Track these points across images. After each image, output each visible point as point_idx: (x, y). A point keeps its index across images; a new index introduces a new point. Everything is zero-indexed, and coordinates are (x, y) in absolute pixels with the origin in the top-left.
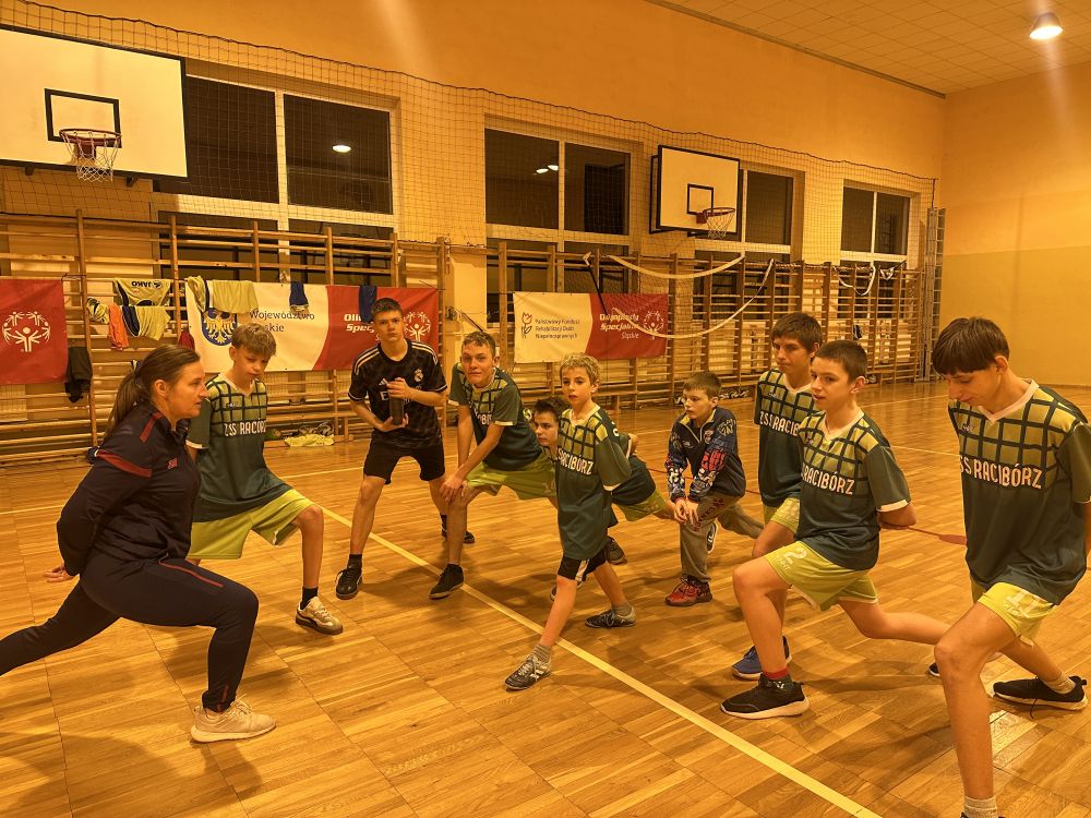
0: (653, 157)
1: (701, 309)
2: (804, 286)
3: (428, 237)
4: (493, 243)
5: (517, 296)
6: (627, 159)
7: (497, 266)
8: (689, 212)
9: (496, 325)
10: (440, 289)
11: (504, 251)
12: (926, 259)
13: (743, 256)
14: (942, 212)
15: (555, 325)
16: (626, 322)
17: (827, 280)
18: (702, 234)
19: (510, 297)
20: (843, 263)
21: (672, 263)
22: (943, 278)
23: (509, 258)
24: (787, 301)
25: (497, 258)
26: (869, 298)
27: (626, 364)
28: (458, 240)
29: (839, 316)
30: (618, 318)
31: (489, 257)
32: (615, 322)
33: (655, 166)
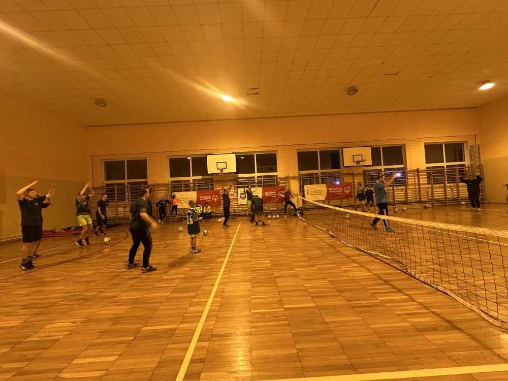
2: (408, 176)
3: (285, 176)
4: (300, 175)
6: (339, 151)
8: (354, 162)
9: (301, 192)
15: (316, 192)
20: (427, 168)
21: (353, 175)
22: (484, 168)
23: (303, 178)
28: (291, 175)
31: (299, 178)
32: (334, 190)
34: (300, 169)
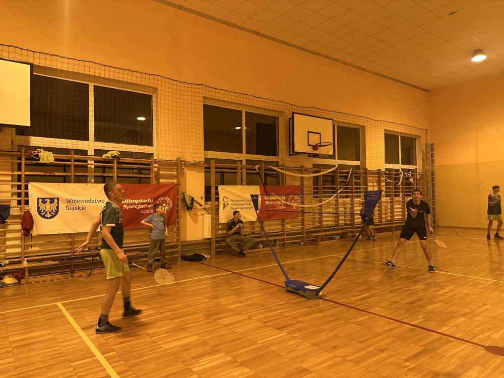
0: (290, 119)
1: (317, 193)
2: (368, 181)
3: (172, 157)
4: (207, 160)
5: (220, 188)
6: (277, 120)
7: (210, 172)
8: (309, 145)
9: (209, 203)
10: (178, 185)
11: (213, 165)
12: (427, 167)
13: (337, 166)
14: (432, 144)
15: (242, 203)
16: (278, 200)
17: (379, 178)
18: (316, 156)
19: (217, 188)
20: (386, 169)
21: (301, 170)
22: (436, 177)
23: (216, 168)
24: (360, 188)
25: (210, 168)
26: (400, 187)
27: (279, 222)
28: (189, 159)
29: (386, 196)
30: (274, 198)
31: (206, 168)
32: (273, 200)
33: (291, 123)
34: (207, 147)
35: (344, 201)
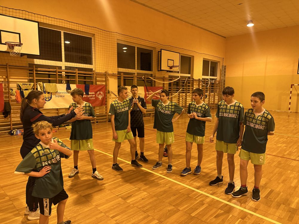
0: (159, 52)
1: (170, 90)
3: (103, 71)
4: (119, 73)
6: (152, 52)
7: (120, 79)
8: (168, 66)
10: (106, 86)
11: (122, 75)
12: (222, 78)
13: (180, 77)
14: (225, 66)
17: (199, 83)
18: (171, 72)
20: (203, 79)
22: (225, 83)
23: (124, 77)
24: (190, 88)
26: (209, 88)
28: (110, 72)
31: (118, 77)
35: (182, 95)
